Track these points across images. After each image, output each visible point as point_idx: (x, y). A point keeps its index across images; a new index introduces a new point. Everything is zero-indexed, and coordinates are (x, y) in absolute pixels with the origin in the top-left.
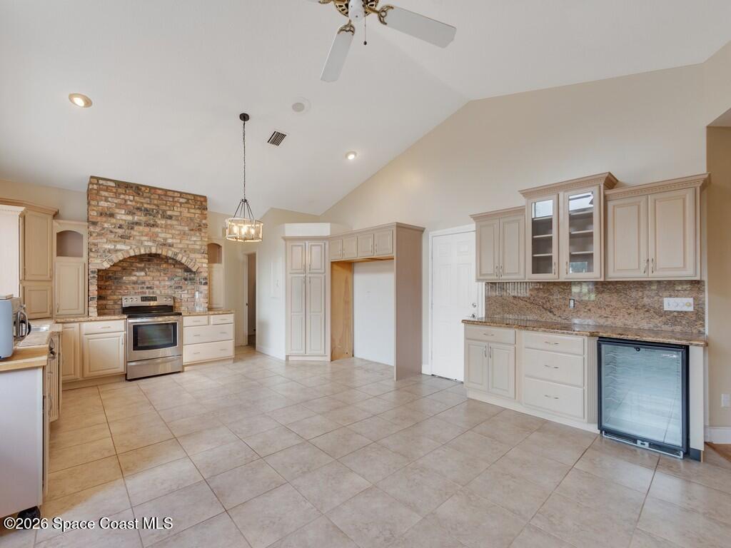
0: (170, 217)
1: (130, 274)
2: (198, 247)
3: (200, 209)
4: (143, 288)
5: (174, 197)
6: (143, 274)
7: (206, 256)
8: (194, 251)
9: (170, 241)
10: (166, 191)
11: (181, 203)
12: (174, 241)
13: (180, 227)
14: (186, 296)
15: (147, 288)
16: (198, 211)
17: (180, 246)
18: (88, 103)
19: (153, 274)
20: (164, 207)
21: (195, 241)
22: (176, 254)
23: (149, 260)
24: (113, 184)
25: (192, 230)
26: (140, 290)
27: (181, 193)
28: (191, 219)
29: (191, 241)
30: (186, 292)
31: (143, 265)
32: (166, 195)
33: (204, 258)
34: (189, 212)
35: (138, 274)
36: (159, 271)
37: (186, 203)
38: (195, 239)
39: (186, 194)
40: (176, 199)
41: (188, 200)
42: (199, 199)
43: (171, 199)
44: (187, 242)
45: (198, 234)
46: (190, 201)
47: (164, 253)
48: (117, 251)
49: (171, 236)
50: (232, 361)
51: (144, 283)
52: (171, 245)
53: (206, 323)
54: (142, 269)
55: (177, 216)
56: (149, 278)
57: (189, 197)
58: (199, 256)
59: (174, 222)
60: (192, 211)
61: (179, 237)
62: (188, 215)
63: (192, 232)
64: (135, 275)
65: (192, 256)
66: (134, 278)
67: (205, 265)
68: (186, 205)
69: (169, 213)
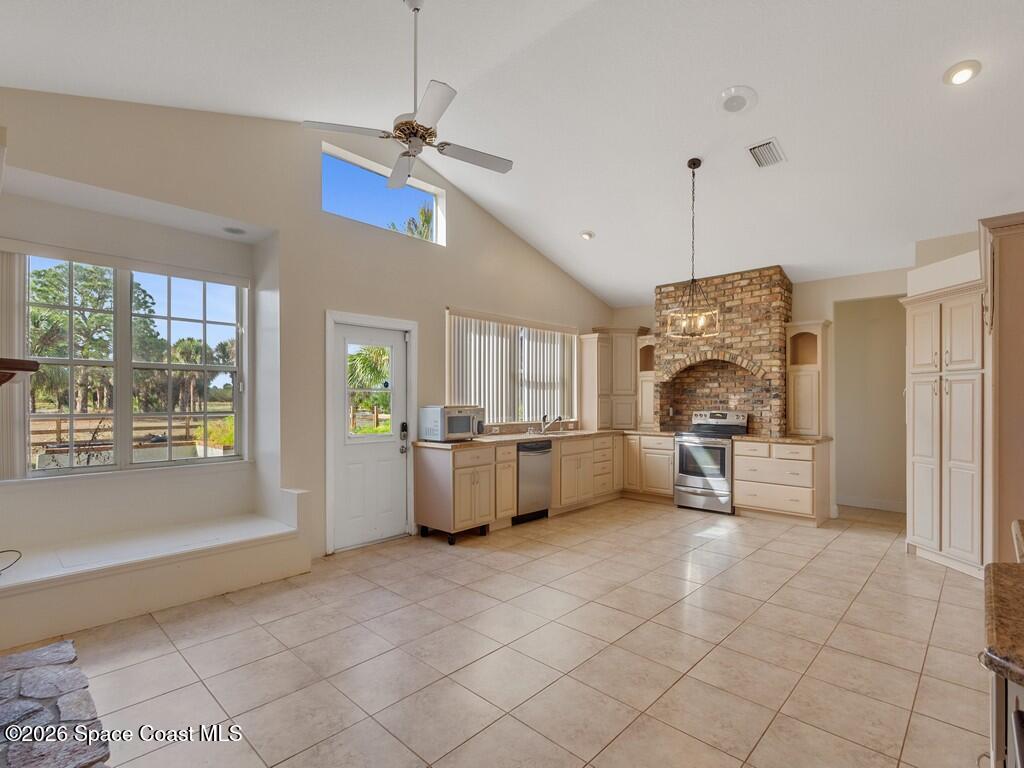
0: (730, 310)
1: (704, 386)
2: (765, 343)
3: (766, 287)
4: (716, 402)
5: (732, 282)
6: (716, 385)
7: (777, 355)
8: (761, 350)
9: (728, 341)
10: (724, 277)
11: (742, 288)
12: (733, 340)
13: (740, 321)
14: (768, 414)
15: (721, 402)
16: (766, 292)
17: (740, 346)
18: (590, 235)
19: (727, 385)
20: (722, 299)
21: (760, 336)
22: (735, 357)
23: (722, 368)
24: (672, 289)
25: (757, 320)
26: (713, 405)
27: (741, 273)
28: (756, 305)
29: (754, 336)
30: (768, 408)
31: (716, 374)
32: (724, 282)
33: (775, 358)
34: (752, 296)
35: (711, 385)
36: (733, 380)
37: (749, 284)
38: (760, 333)
39: (748, 272)
40: (736, 284)
41: (751, 279)
42: (766, 273)
43: (730, 286)
44: (751, 339)
45: (765, 325)
46: (754, 280)
47: (721, 358)
48: (675, 361)
49: (729, 334)
50: (815, 524)
51: (717, 396)
52: (730, 346)
53: (766, 455)
54: (715, 380)
55: (737, 306)
56: (723, 390)
57: (753, 275)
58: (765, 356)
59: (734, 315)
60: (757, 293)
61: (740, 334)
62: (752, 301)
63: (757, 324)
64: (708, 387)
65: (756, 357)
66: (707, 391)
67: (775, 369)
68: (749, 288)
69: (728, 304)
